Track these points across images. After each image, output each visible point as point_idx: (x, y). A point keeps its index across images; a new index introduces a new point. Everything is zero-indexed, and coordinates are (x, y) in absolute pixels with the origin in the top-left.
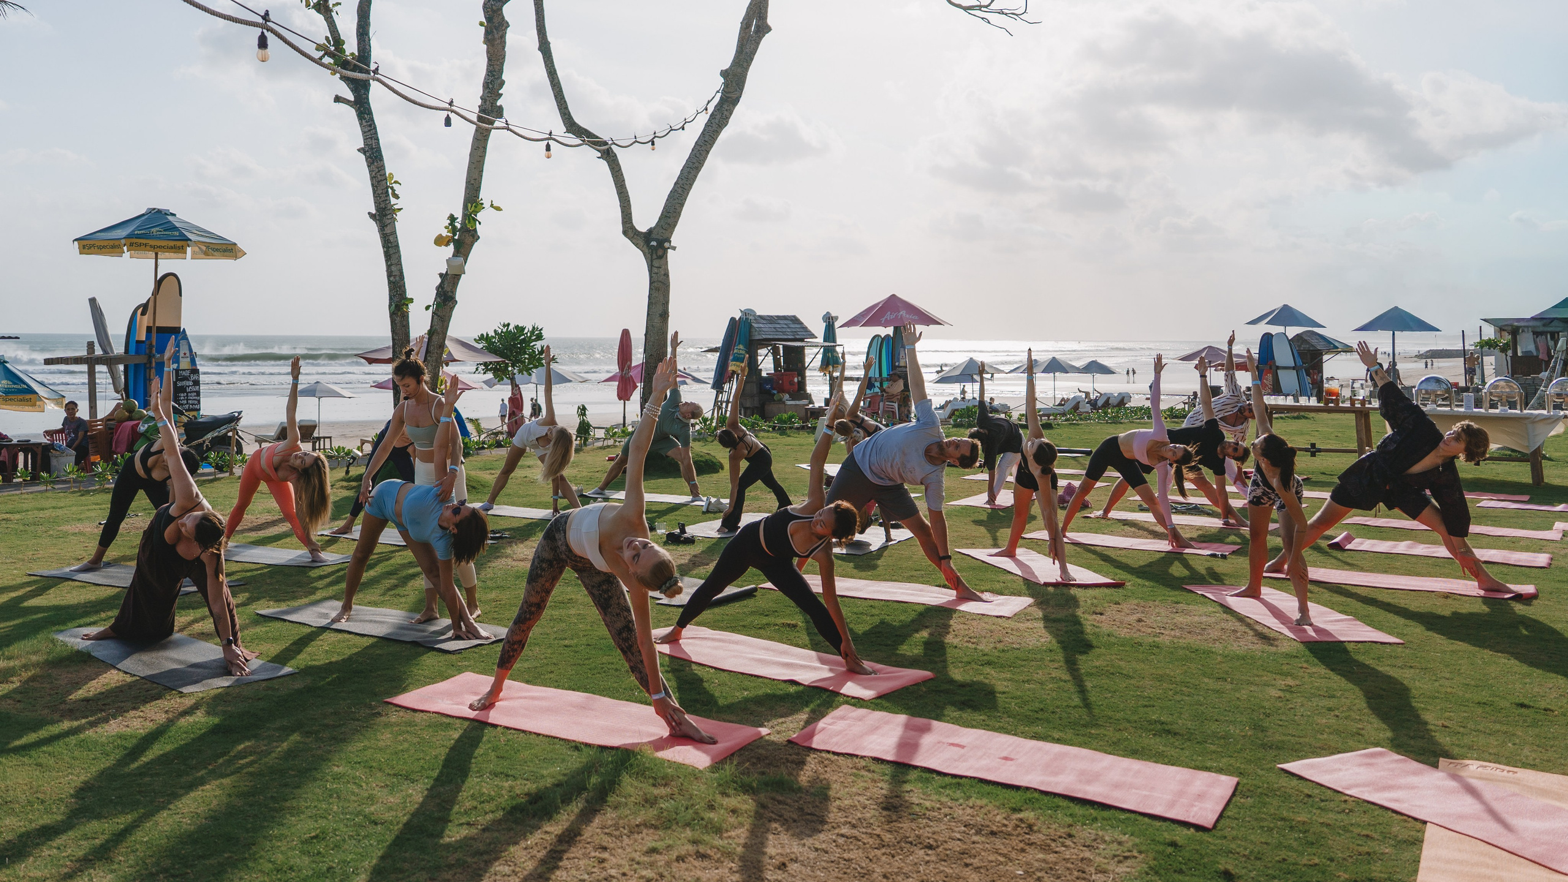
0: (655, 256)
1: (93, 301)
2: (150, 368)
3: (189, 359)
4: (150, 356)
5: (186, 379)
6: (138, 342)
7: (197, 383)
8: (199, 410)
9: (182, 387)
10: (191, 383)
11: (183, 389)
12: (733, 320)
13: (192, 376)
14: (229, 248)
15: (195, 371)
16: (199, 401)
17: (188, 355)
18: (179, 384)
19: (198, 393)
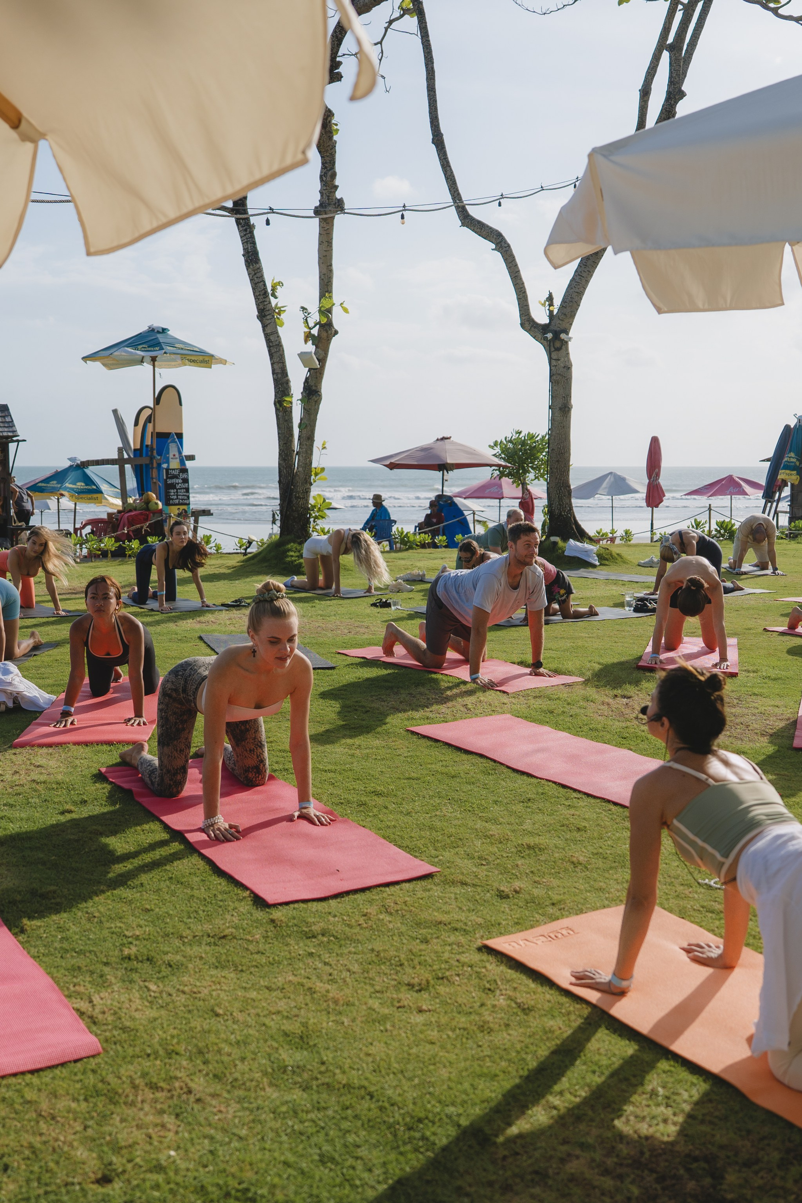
0: (553, 349)
1: (115, 412)
2: (152, 468)
3: (178, 460)
4: (152, 458)
5: (176, 477)
6: (147, 446)
7: (186, 481)
8: (189, 504)
9: (172, 484)
10: (180, 481)
11: (173, 486)
12: (787, 427)
13: (181, 474)
14: (207, 359)
15: (185, 470)
16: (188, 497)
17: (177, 456)
18: (169, 481)
19: (187, 490)
